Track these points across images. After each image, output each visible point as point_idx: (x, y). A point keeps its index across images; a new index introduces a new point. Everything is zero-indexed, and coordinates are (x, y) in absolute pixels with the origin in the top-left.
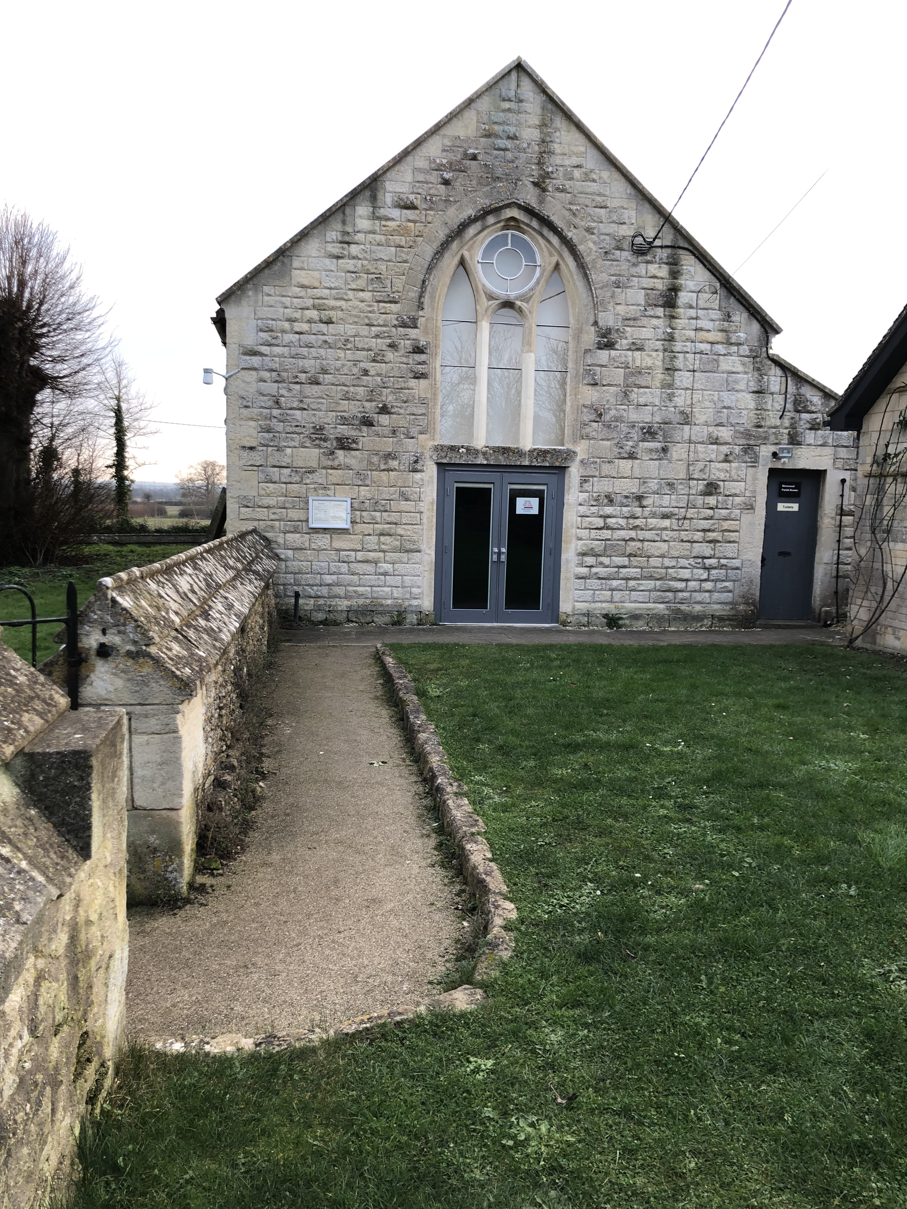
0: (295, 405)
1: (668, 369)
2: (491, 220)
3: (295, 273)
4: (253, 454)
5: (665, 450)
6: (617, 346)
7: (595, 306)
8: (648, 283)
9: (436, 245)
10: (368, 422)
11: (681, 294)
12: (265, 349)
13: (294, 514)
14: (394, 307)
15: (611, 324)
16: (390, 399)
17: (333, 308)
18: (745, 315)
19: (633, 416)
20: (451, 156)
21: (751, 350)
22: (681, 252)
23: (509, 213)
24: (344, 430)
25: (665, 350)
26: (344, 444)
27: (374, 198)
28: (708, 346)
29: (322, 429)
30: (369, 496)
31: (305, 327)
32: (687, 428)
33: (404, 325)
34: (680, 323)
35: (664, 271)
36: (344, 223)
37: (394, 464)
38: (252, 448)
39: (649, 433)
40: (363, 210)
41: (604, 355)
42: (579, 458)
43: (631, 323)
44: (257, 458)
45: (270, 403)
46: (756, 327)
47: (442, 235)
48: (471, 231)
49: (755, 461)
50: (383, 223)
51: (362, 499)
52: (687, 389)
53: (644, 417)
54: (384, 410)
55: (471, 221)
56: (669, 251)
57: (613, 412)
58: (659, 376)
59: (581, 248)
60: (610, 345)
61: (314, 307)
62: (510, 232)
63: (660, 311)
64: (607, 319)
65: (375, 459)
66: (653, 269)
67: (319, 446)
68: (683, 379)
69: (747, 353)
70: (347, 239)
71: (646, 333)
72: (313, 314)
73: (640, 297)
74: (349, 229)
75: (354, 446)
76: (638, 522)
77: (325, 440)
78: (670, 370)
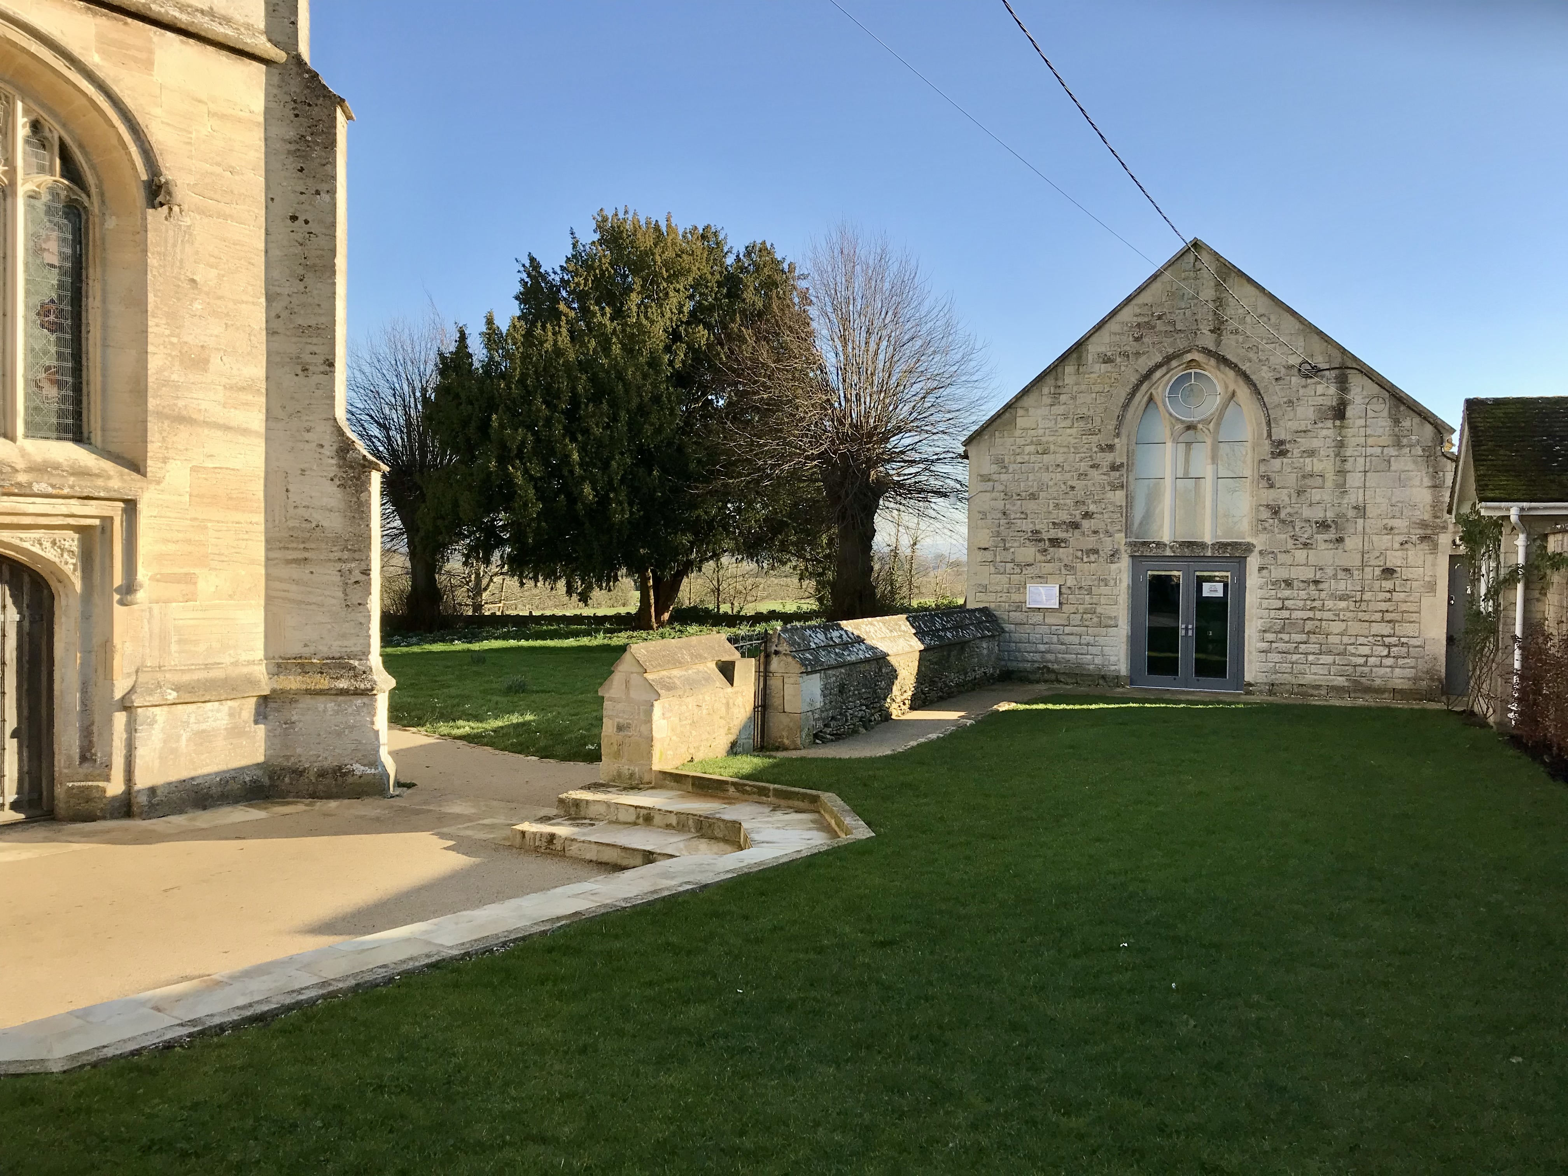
0: (1018, 515)
1: (1339, 472)
2: (1174, 363)
3: (1018, 419)
4: (986, 553)
5: (1340, 540)
6: (1289, 455)
7: (1269, 423)
8: (1320, 400)
9: (1128, 389)
10: (1075, 526)
11: (1349, 408)
12: (995, 477)
13: (1015, 597)
14: (1095, 439)
15: (1282, 437)
16: (1092, 508)
17: (1047, 443)
18: (1417, 420)
19: (1306, 513)
20: (1140, 320)
21: (1424, 450)
22: (1349, 371)
23: (1189, 357)
24: (1054, 533)
25: (1336, 456)
26: (1055, 542)
27: (1080, 358)
28: (1379, 450)
29: (1037, 532)
30: (1076, 583)
31: (1027, 458)
32: (1360, 521)
33: (1102, 450)
34: (1349, 432)
35: (1333, 390)
36: (1056, 379)
37: (1093, 558)
38: (985, 549)
39: (1323, 525)
40: (1069, 369)
41: (1277, 463)
42: (1257, 550)
43: (1302, 434)
44: (989, 555)
45: (1000, 515)
46: (1429, 429)
47: (1134, 379)
48: (1158, 374)
49: (1435, 547)
50: (1087, 376)
51: (1068, 585)
52: (1359, 488)
53: (1317, 514)
54: (1087, 515)
55: (1158, 366)
56: (1337, 372)
57: (1289, 510)
58: (1330, 477)
59: (1253, 377)
60: (1283, 454)
61: (1032, 443)
62: (1193, 371)
63: (1329, 423)
64: (1279, 433)
65: (1079, 554)
66: (1320, 389)
67: (1036, 546)
68: (1354, 480)
69: (1420, 453)
70: (1058, 391)
71: (1315, 443)
72: (1032, 448)
73: (1311, 413)
74: (1060, 383)
75: (1063, 545)
76: (1315, 604)
77: (1040, 541)
78: (1342, 472)
